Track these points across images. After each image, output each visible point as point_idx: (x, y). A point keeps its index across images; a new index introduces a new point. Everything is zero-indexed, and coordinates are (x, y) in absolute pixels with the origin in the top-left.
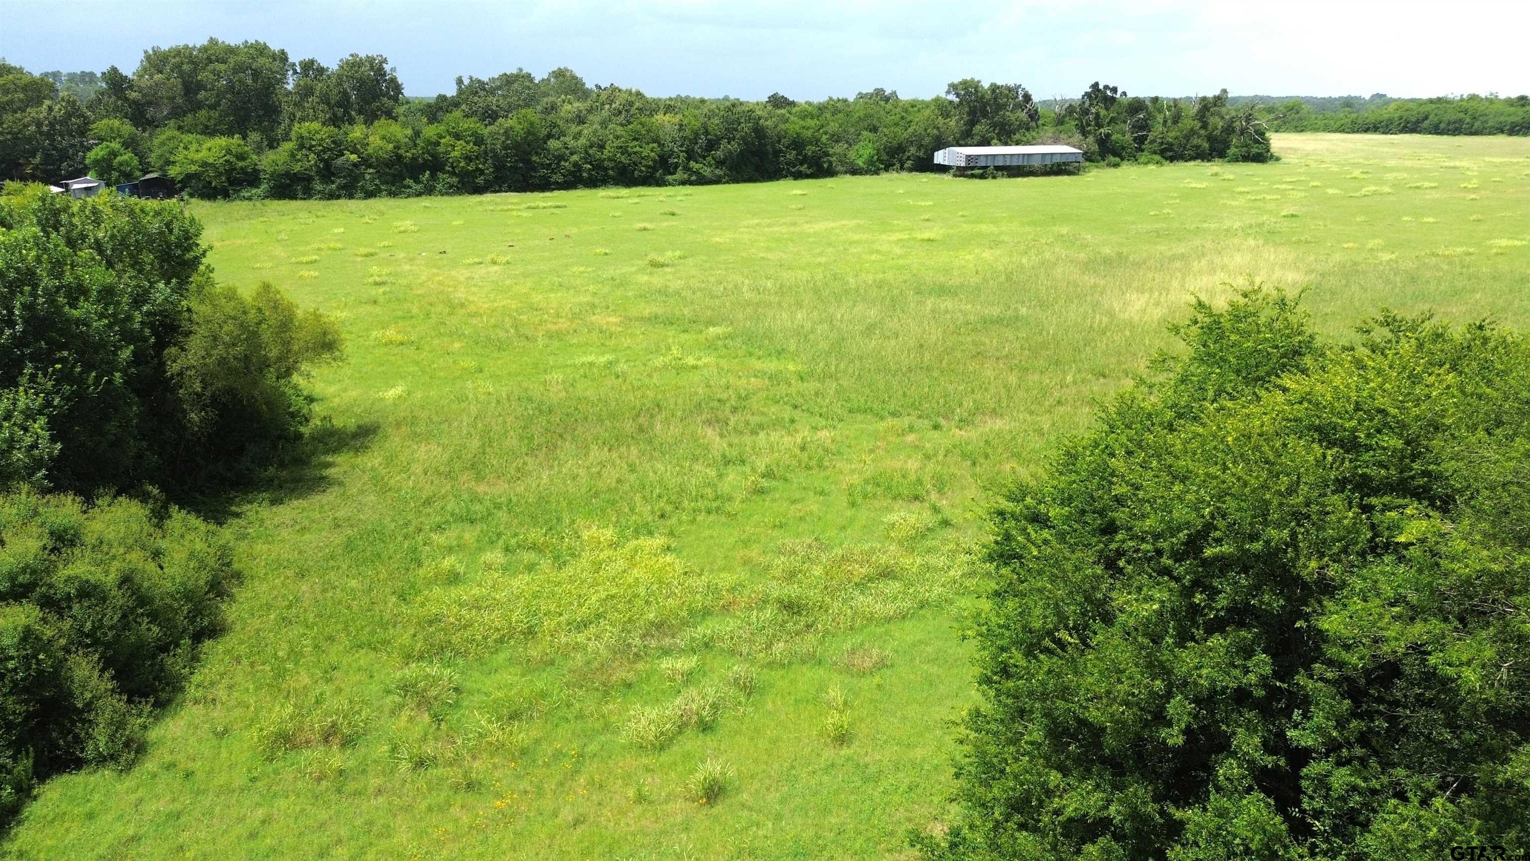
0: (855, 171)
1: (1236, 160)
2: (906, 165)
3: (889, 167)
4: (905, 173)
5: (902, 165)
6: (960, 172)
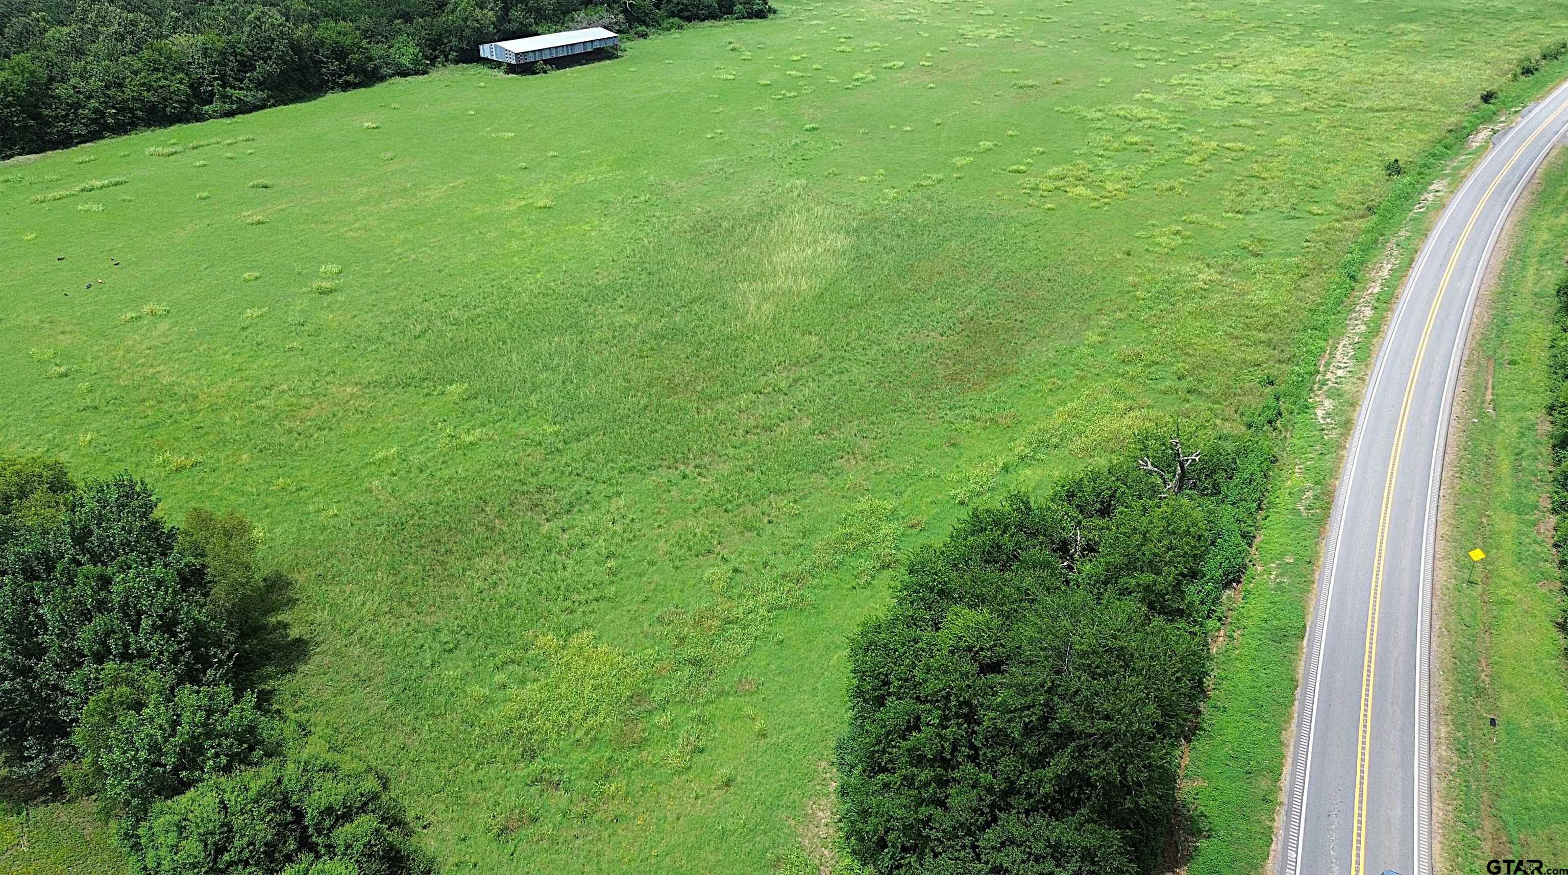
2: (450, 57)
3: (433, 60)
4: (452, 66)
5: (446, 57)
6: (512, 69)
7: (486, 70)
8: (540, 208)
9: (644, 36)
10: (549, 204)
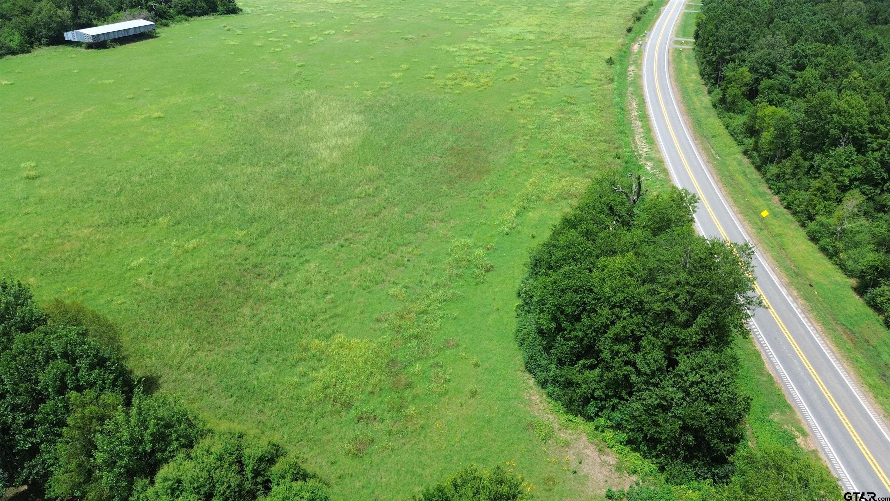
0: (13, 53)
1: (223, 14)
2: (42, 42)
3: (31, 44)
4: (45, 48)
5: (40, 41)
6: (90, 46)
7: (70, 49)
8: (156, 118)
9: (167, 25)
10: (162, 115)
